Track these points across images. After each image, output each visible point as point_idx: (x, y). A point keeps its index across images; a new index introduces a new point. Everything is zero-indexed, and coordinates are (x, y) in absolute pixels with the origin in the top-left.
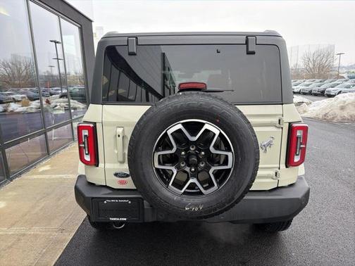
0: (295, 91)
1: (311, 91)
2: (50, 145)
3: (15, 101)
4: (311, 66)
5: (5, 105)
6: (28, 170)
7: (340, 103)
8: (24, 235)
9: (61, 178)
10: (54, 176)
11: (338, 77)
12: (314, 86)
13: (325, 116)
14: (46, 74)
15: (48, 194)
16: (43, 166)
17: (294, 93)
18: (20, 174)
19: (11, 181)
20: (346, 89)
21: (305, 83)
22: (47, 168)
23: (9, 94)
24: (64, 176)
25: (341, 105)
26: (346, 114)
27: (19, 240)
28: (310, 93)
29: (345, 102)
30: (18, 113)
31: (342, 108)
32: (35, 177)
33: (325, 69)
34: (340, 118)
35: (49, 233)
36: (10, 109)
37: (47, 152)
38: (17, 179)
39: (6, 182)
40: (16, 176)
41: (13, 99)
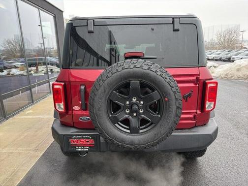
0: (210, 58)
1: (221, 58)
2: (34, 96)
3: (16, 67)
4: (222, 40)
5: (8, 70)
6: (18, 113)
7: (237, 66)
8: (12, 153)
9: (39, 118)
10: (34, 117)
11: (242, 48)
12: (224, 55)
13: (226, 75)
14: (37, 49)
15: (30, 128)
16: (29, 110)
17: (209, 60)
18: (13, 115)
19: (7, 119)
20: (246, 56)
21: (218, 52)
22: (31, 111)
23: (12, 63)
24: (41, 116)
25: (238, 67)
26: (241, 74)
27: (9, 156)
28: (220, 60)
29: (240, 65)
30: (17, 75)
31: (238, 70)
32: (23, 117)
33: (232, 42)
34: (236, 77)
35: (27, 152)
36: (11, 73)
37: (32, 101)
38: (11, 118)
39: (3, 120)
40: (11, 117)
41: (15, 66)
